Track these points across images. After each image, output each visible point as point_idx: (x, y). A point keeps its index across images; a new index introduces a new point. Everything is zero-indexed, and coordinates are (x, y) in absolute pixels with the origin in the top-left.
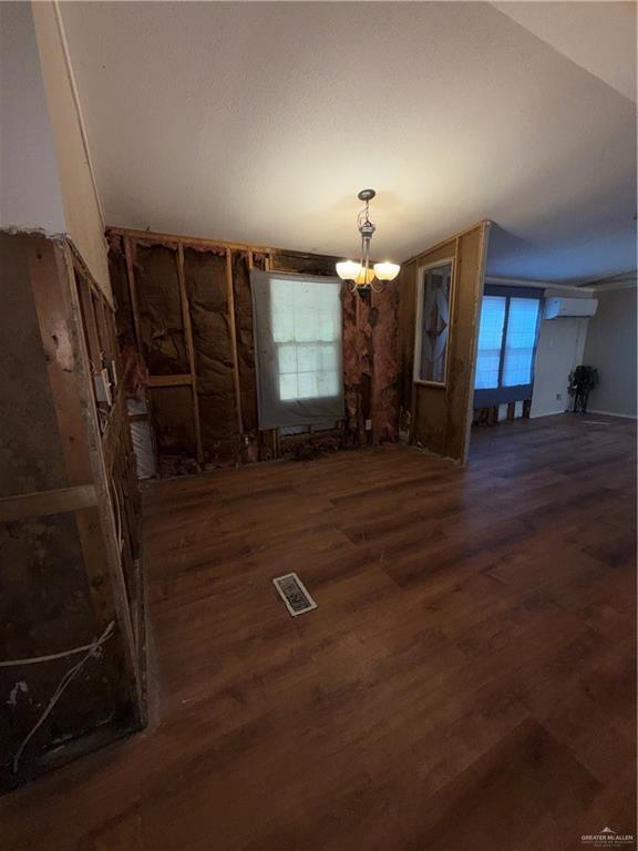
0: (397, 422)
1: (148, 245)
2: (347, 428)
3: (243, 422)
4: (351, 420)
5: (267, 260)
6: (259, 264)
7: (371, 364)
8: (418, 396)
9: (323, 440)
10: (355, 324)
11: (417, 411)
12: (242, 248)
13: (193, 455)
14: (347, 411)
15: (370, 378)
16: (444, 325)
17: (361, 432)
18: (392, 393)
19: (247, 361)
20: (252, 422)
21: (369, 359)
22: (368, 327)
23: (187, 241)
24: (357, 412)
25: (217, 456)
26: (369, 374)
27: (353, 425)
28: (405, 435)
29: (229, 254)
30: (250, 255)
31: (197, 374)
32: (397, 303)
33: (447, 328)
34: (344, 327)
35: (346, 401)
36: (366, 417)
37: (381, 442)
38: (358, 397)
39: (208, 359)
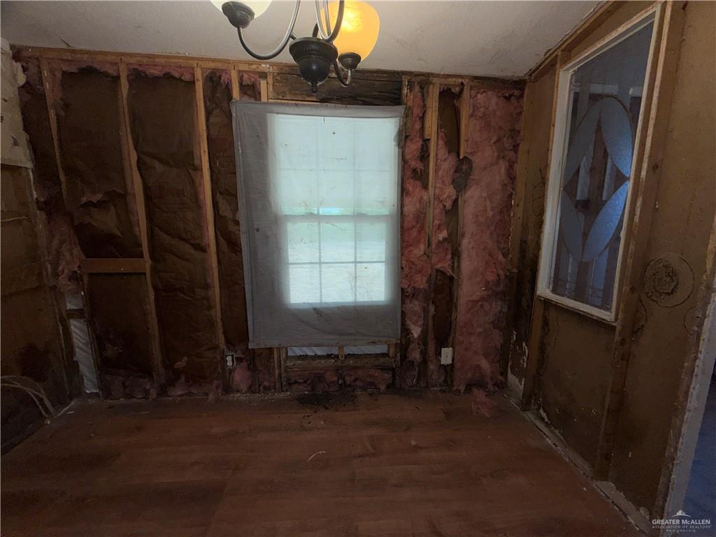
0: (504, 357)
1: (74, 69)
2: (404, 357)
3: (225, 333)
4: (412, 346)
5: (263, 83)
6: (251, 90)
7: (456, 254)
8: (546, 323)
9: (360, 373)
10: (425, 187)
11: (542, 350)
12: (219, 66)
13: (147, 372)
14: (405, 331)
15: (451, 278)
16: (620, 179)
17: (432, 367)
18: (497, 307)
19: (230, 241)
20: (238, 334)
21: (453, 247)
22: (450, 191)
23: (133, 60)
24: (424, 333)
25: (183, 379)
26: (450, 272)
27: (415, 355)
28: (517, 384)
29: (199, 75)
30: (234, 76)
31: (153, 257)
32: (515, 148)
33: (629, 186)
34: (403, 191)
35: (403, 313)
36: (442, 342)
37: (469, 387)
38: (425, 310)
39: (166, 237)
